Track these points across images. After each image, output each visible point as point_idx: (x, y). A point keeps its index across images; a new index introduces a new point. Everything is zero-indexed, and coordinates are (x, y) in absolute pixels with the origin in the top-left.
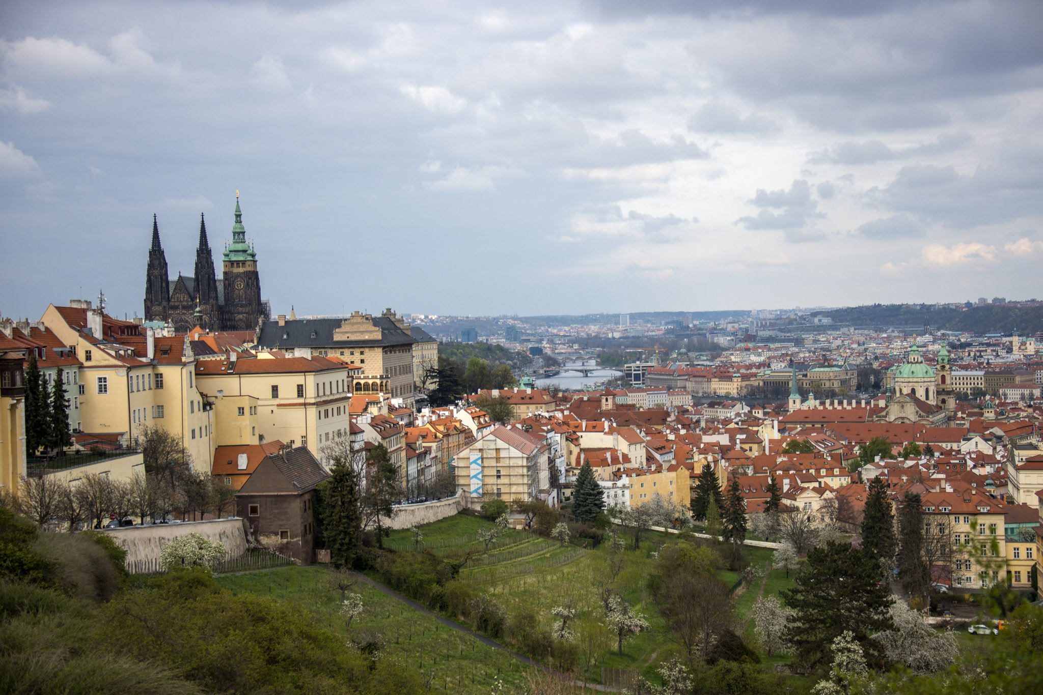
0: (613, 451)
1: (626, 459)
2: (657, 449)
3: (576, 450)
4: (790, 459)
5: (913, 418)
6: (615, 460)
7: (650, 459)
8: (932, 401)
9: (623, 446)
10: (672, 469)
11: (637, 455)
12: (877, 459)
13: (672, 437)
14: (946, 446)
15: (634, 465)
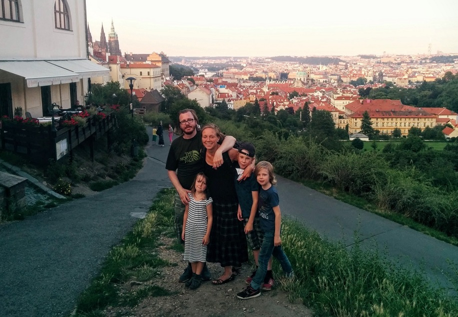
0: (228, 94)
1: (231, 96)
2: (239, 94)
3: (218, 93)
4: (273, 97)
5: (301, 86)
6: (229, 96)
7: (237, 96)
8: (305, 82)
9: (230, 93)
10: (244, 99)
11: (234, 95)
12: (295, 97)
13: (242, 90)
14: (311, 94)
15: (233, 98)
